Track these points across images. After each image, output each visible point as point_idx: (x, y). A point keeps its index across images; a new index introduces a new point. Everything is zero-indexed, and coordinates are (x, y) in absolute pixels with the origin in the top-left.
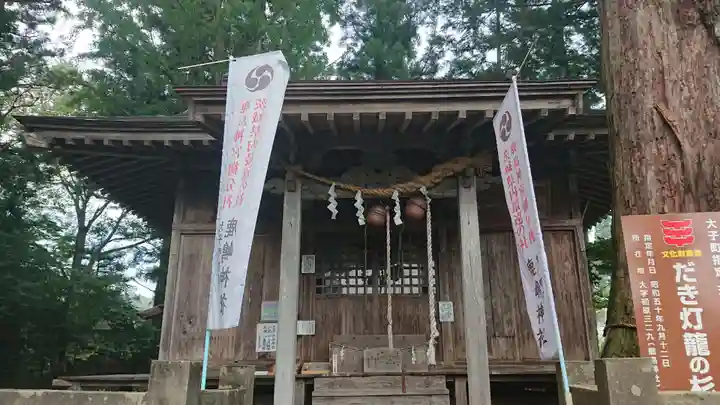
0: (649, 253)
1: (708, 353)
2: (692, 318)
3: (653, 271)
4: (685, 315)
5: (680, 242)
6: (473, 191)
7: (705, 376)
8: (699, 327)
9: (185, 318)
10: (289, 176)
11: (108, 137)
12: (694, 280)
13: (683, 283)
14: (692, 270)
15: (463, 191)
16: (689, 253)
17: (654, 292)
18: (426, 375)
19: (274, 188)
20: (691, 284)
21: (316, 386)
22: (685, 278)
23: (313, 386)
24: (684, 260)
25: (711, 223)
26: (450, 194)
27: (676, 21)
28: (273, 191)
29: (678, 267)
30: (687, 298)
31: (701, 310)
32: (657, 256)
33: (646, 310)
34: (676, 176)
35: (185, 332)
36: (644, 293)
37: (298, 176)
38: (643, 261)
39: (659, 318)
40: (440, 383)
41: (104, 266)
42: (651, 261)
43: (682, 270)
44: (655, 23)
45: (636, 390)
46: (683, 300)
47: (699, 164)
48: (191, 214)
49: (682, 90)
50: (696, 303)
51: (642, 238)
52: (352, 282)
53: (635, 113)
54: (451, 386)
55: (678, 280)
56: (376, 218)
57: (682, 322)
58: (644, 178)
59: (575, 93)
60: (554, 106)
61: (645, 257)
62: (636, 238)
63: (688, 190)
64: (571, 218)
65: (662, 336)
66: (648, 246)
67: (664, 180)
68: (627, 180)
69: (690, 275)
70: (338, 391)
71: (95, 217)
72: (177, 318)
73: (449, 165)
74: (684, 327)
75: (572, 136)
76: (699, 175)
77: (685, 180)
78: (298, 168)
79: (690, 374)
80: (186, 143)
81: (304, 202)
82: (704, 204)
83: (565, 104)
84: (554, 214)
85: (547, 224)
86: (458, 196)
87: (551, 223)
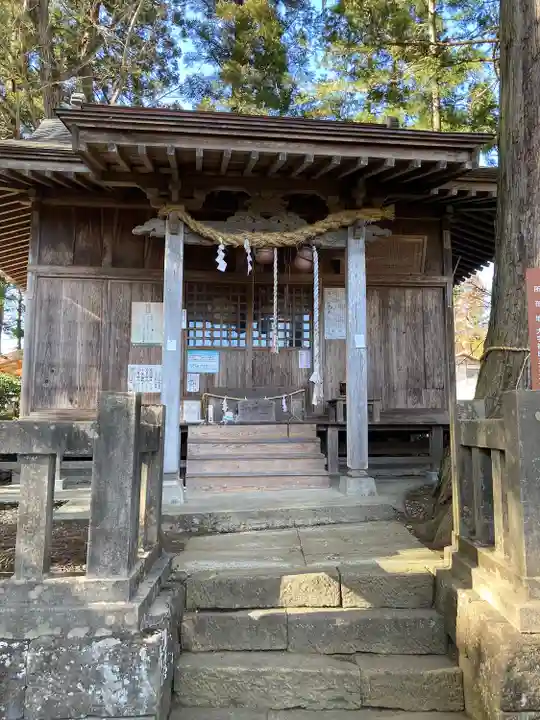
6: (362, 242)
9: (47, 366)
15: (352, 242)
19: (154, 230)
21: (190, 433)
23: (187, 433)
26: (340, 245)
28: (153, 233)
35: (47, 381)
45: (539, 416)
48: (48, 255)
54: (322, 434)
59: (472, 146)
60: (452, 159)
62: (537, 289)
64: (443, 274)
72: (37, 366)
75: (455, 192)
78: (180, 210)
83: (463, 157)
84: (427, 270)
85: (419, 280)
86: (347, 247)
87: (424, 279)
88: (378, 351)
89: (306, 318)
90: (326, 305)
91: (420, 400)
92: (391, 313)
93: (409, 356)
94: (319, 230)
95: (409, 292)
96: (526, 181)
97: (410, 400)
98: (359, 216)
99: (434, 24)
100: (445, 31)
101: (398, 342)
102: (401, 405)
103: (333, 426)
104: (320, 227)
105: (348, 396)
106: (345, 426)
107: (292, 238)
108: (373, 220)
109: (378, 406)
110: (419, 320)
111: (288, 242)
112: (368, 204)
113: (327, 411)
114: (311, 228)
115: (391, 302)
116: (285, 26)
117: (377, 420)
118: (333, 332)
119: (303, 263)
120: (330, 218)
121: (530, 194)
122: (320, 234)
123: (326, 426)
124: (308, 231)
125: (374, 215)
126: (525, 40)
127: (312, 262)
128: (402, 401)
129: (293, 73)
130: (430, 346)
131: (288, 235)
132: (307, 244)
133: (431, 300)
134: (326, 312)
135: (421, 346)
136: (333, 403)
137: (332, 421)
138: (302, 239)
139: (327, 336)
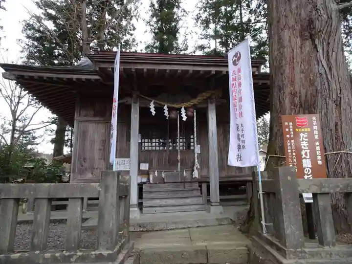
0: (291, 130)
1: (311, 167)
2: (306, 154)
3: (292, 136)
4: (303, 153)
5: (302, 125)
6: (214, 105)
7: (310, 175)
8: (308, 157)
9: (82, 159)
10: (134, 96)
11: (46, 75)
12: (307, 140)
13: (303, 141)
14: (307, 136)
15: (210, 105)
16: (306, 130)
17: (292, 144)
18: (190, 182)
20: (306, 141)
21: (143, 187)
22: (304, 139)
23: (142, 188)
24: (304, 133)
25: (314, 118)
26: (204, 106)
27: (300, 37)
28: (126, 103)
29: (302, 135)
30: (304, 146)
31: (309, 151)
32: (294, 131)
33: (289, 151)
34: (297, 100)
35: (82, 166)
36: (289, 144)
37: (138, 96)
38: (289, 133)
39: (294, 154)
40: (196, 185)
41: (25, 137)
42: (292, 133)
43: (303, 137)
44: (292, 37)
45: (289, 178)
46: (303, 147)
47: (306, 96)
48: (83, 113)
49: (301, 66)
50: (307, 148)
51: (289, 124)
52: (154, 144)
53: (282, 74)
54: (200, 186)
55: (301, 140)
56: (173, 116)
57: (302, 155)
58: (284, 101)
59: (258, 65)
61: (290, 131)
62: (286, 123)
63: (301, 106)
65: (295, 160)
66: (291, 127)
67: (293, 103)
68: (278, 102)
69: (306, 138)
70: (153, 190)
71: (20, 114)
72: (78, 160)
73: (204, 94)
74: (303, 157)
76: (306, 101)
77: (301, 102)
78: (138, 93)
79: (304, 174)
80: (75, 80)
81: (140, 108)
82: (307, 111)
91: (242, 171)
97: (237, 171)
103: (204, 182)
106: (209, 182)
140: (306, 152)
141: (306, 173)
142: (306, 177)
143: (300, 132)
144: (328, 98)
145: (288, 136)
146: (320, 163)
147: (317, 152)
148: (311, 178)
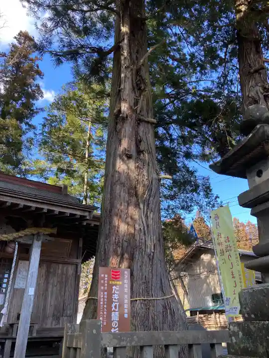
0: (106, 282)
1: (118, 320)
2: (115, 307)
3: (106, 288)
4: (113, 305)
5: (116, 278)
6: (40, 242)
7: (116, 328)
8: (117, 310)
13: (115, 293)
14: (118, 289)
15: (35, 242)
16: (118, 283)
17: (105, 296)
20: (117, 294)
22: (115, 291)
24: (116, 285)
26: (29, 242)
29: (114, 287)
30: (115, 299)
31: (118, 304)
32: (108, 283)
33: (102, 303)
36: (102, 297)
38: (103, 285)
39: (105, 306)
42: (106, 285)
43: (115, 289)
45: (94, 331)
50: (117, 301)
51: (104, 276)
55: (113, 292)
57: (112, 308)
60: (82, 214)
61: (104, 283)
62: (102, 275)
64: (77, 259)
65: (105, 313)
66: (106, 279)
69: (117, 291)
74: (113, 310)
79: (112, 328)
83: (86, 214)
84: (70, 255)
85: (66, 260)
86: (32, 244)
87: (68, 260)
88: (41, 295)
89: (6, 276)
90: (18, 269)
91: (58, 323)
92: (51, 275)
93: (56, 298)
94: (20, 235)
95: (61, 266)
96: (108, 227)
97: (54, 323)
98: (41, 231)
99: (88, 149)
100: (93, 152)
101: (52, 291)
102: (49, 326)
103: (9, 339)
104: (21, 233)
105: (20, 321)
106: (15, 339)
107: (6, 237)
108: (47, 233)
109: (36, 327)
110: (64, 280)
111: (4, 239)
112: (45, 226)
113: (7, 330)
114: (17, 234)
115: (52, 270)
116: (24, 133)
117: (35, 335)
118: (19, 284)
119: (10, 250)
120: (26, 230)
121: (110, 232)
122: (20, 237)
123: (5, 339)
124: (15, 235)
125: (48, 231)
126: (113, 176)
127: (14, 249)
128: (50, 324)
129: (24, 152)
130: (67, 293)
131: (4, 236)
132: (13, 241)
133: (71, 270)
134: (18, 273)
135: (63, 293)
136: (12, 325)
137: (9, 336)
138: (11, 238)
139: (16, 287)
140: (116, 305)
141: (113, 326)
142: (113, 330)
143: (113, 285)
144: (144, 252)
145: (102, 288)
146: (126, 316)
147: (125, 305)
148: (117, 331)
